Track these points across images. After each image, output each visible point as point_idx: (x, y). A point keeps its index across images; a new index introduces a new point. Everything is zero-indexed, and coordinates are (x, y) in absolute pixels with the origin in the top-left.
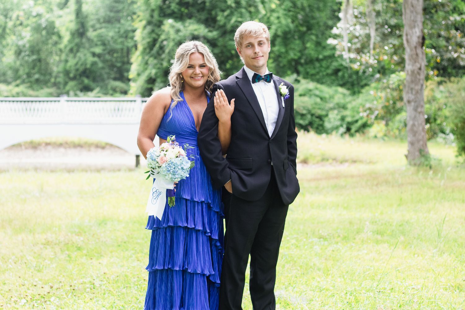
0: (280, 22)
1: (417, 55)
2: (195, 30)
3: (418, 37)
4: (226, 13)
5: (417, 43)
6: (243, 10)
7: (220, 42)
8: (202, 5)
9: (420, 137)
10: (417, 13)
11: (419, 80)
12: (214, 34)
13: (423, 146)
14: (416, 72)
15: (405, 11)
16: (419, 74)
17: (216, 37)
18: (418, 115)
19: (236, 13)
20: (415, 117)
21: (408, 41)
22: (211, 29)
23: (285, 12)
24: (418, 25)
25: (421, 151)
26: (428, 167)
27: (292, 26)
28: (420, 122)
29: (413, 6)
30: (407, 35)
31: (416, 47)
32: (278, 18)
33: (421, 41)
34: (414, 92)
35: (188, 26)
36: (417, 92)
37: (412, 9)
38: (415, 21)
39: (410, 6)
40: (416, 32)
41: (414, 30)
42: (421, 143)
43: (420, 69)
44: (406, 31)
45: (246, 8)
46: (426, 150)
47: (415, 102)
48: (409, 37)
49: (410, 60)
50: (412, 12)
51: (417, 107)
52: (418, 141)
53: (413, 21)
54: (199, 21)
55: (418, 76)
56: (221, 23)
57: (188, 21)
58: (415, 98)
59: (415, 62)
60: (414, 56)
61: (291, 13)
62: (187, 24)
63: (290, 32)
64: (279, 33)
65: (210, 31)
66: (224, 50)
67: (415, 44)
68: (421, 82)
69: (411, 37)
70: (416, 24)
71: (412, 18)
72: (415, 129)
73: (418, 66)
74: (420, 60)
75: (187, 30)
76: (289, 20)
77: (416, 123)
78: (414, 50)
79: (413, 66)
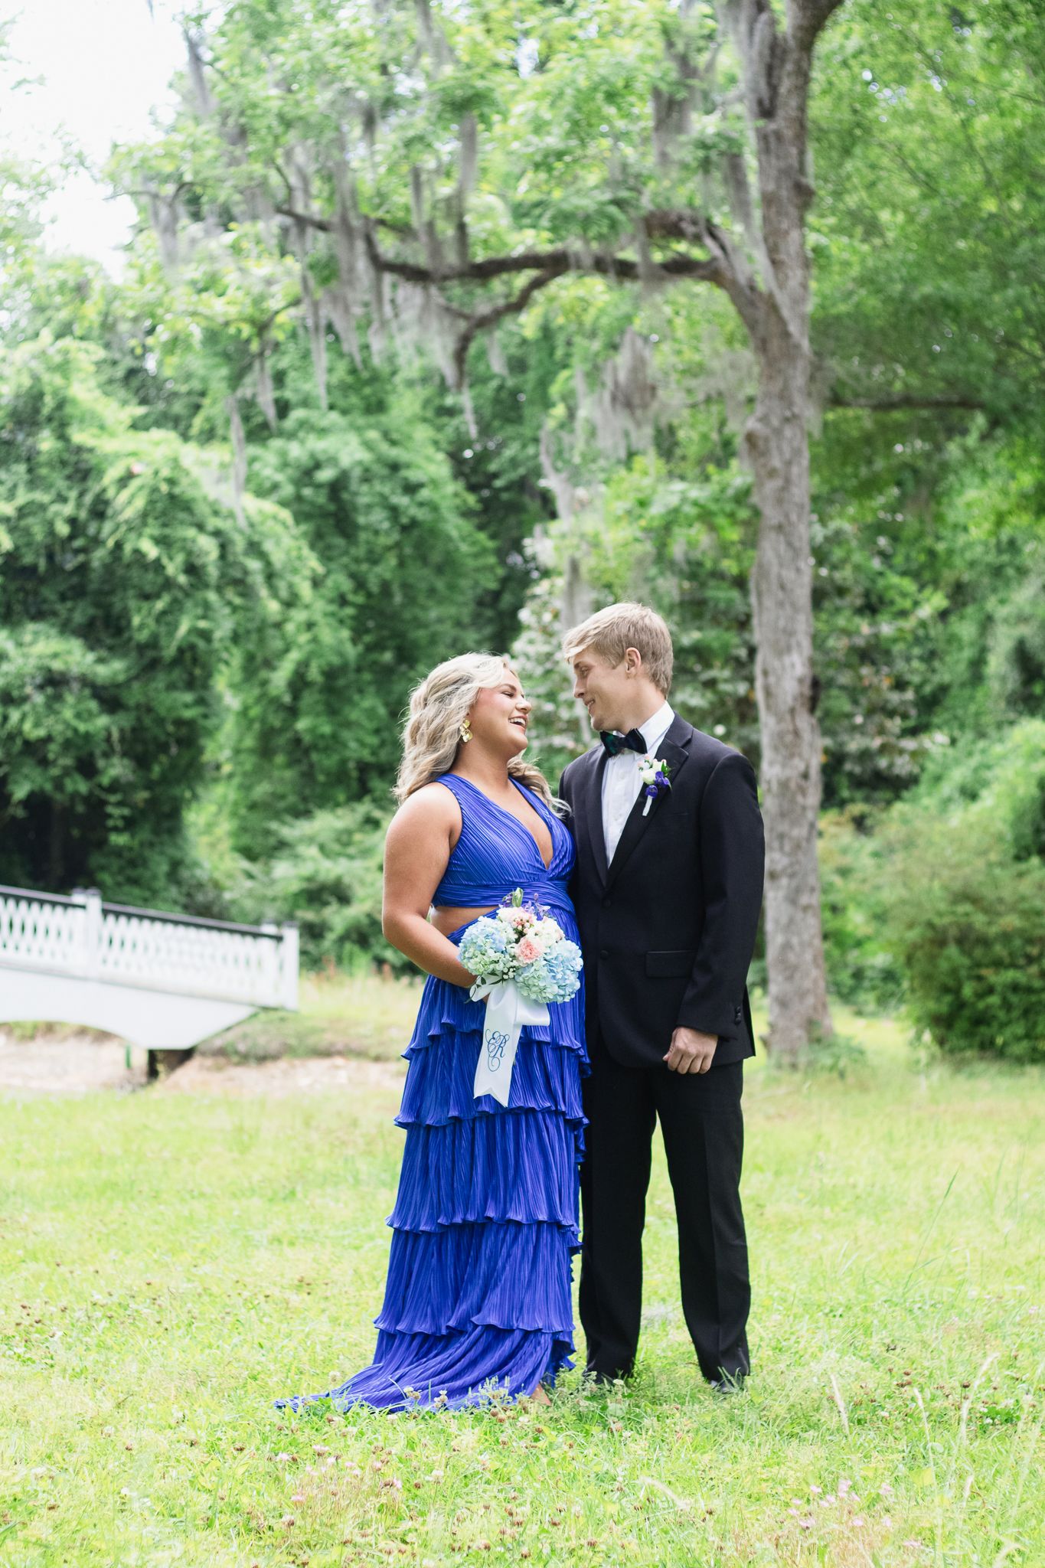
0: (315, 640)
1: (796, 733)
2: (55, 656)
3: (801, 681)
4: (160, 605)
5: (795, 699)
6: (212, 596)
7: (135, 695)
8: (75, 580)
9: (807, 984)
10: (795, 608)
11: (804, 808)
12: (111, 670)
13: (815, 1009)
14: (793, 785)
15: (760, 603)
16: (803, 791)
17: (121, 678)
18: (799, 915)
19: (189, 604)
20: (791, 921)
21: (768, 693)
22: (104, 653)
23: (332, 608)
24: (799, 645)
25: (810, 1024)
26: (835, 1075)
27: (352, 652)
28: (806, 937)
29: (782, 587)
30: (765, 673)
31: (792, 711)
32: (310, 626)
33: (807, 691)
34: (787, 848)
35: (32, 644)
36: (798, 846)
37: (780, 595)
38: (790, 633)
39: (775, 587)
40: (793, 666)
41: (787, 660)
42: (810, 1000)
43: (805, 776)
44: (764, 662)
45: (219, 589)
46: (826, 1022)
47: (792, 876)
48: (772, 680)
49: (776, 749)
50: (781, 604)
51: (798, 891)
52: (802, 995)
53: (784, 631)
54: (66, 629)
55: (800, 799)
56: (143, 636)
57: (31, 627)
58: (791, 865)
59: (792, 756)
60: (789, 738)
61: (349, 611)
62: (27, 638)
63: (343, 669)
64: (314, 674)
65: (101, 661)
66: (147, 721)
67: (790, 701)
68: (810, 815)
69: (779, 679)
70: (793, 642)
71: (782, 623)
72: (792, 957)
73: (801, 766)
74: (805, 750)
75: (25, 656)
76: (346, 633)
77: (795, 941)
78: (788, 717)
79: (784, 766)
